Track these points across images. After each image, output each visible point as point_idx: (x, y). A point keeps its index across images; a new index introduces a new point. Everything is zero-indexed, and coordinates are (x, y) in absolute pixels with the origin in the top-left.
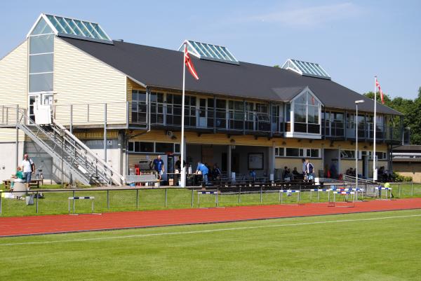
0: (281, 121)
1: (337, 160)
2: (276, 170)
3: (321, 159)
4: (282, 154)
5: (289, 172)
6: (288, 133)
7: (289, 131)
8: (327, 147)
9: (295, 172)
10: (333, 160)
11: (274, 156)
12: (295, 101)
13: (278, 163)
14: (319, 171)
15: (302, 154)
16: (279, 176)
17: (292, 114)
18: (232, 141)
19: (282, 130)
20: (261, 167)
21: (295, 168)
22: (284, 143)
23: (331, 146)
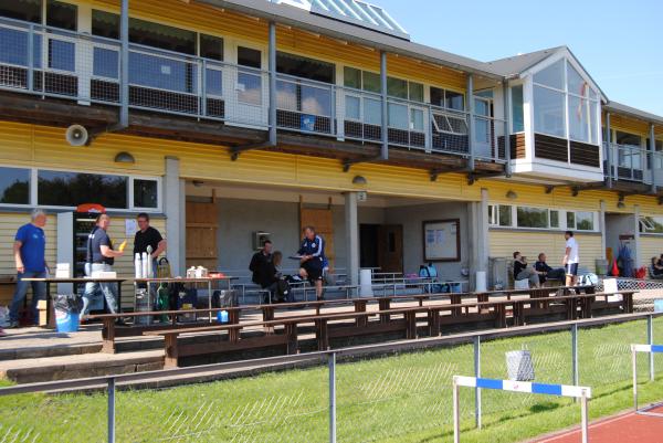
0: (498, 132)
1: (633, 237)
2: (492, 261)
3: (599, 234)
4: (505, 220)
5: (525, 266)
6: (518, 161)
7: (523, 155)
8: (611, 207)
9: (541, 265)
10: (622, 237)
11: (486, 225)
12: (536, 77)
13: (496, 244)
14: (597, 261)
15: (555, 222)
16: (501, 276)
17: (527, 108)
18: (357, 179)
19: (502, 155)
20: (455, 256)
21: (541, 256)
22: (510, 194)
23: (620, 205)
